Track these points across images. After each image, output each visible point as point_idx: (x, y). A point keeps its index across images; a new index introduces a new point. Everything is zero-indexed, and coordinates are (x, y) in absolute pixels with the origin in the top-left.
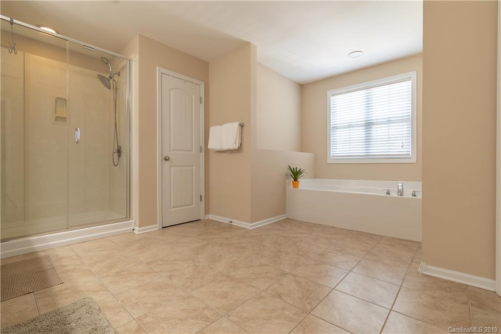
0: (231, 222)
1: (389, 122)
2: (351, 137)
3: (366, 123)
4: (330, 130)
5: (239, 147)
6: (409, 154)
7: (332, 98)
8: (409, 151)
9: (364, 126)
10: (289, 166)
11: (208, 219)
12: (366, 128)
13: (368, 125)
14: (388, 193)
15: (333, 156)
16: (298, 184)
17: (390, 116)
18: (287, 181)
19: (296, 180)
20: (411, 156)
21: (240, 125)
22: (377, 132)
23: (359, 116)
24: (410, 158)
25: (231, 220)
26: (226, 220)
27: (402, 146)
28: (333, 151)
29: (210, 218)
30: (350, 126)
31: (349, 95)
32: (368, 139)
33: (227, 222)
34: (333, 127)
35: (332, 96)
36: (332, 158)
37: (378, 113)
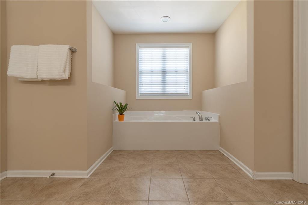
0: (53, 174)
1: (176, 72)
2: (153, 80)
3: (162, 72)
4: (138, 74)
5: (69, 77)
6: (188, 94)
7: (140, 50)
8: (188, 92)
9: (161, 73)
10: (114, 101)
11: (6, 178)
12: (162, 75)
13: (164, 73)
14: (194, 120)
15: (140, 94)
16: (123, 117)
17: (177, 69)
18: (113, 115)
19: (121, 114)
20: (189, 95)
21: (71, 49)
22: (170, 78)
23: (158, 66)
24: (189, 96)
25: (52, 172)
26: (45, 174)
27: (185, 89)
28: (140, 90)
29: (8, 176)
30: (152, 73)
31: (151, 50)
32: (164, 83)
33: (48, 177)
34: (140, 72)
35: (140, 48)
36: (139, 95)
37: (170, 66)
